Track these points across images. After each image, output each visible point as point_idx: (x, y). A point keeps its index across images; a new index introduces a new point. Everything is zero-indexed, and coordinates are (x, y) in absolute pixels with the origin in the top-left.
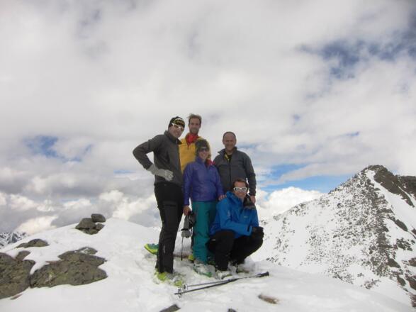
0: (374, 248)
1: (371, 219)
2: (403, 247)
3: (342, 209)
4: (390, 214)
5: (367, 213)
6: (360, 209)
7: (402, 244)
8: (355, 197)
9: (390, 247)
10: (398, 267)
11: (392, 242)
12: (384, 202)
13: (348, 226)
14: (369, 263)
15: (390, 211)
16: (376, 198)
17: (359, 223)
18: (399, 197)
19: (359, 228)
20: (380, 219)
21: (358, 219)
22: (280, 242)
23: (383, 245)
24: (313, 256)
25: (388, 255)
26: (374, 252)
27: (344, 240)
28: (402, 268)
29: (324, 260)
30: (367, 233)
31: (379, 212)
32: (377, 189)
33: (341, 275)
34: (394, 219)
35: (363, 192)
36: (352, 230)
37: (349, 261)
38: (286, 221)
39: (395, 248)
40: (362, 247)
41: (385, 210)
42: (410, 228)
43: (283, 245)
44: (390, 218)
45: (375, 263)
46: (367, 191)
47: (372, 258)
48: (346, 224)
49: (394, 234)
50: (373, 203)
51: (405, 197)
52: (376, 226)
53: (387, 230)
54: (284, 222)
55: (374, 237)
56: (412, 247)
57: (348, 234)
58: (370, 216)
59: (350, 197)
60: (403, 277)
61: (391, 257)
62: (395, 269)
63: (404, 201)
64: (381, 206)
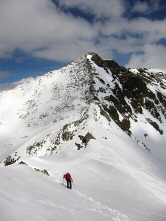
0: (87, 92)
1: (87, 78)
2: (102, 91)
3: (73, 74)
4: (97, 76)
5: (85, 75)
6: (82, 73)
7: (101, 90)
8: (80, 67)
9: (95, 91)
10: (99, 100)
11: (97, 88)
12: (95, 70)
13: (75, 82)
14: (84, 99)
15: (97, 74)
16: (91, 68)
17: (81, 80)
18: (103, 69)
19: (80, 83)
20: (92, 78)
21: (80, 78)
22: (36, 92)
23: (92, 90)
24: (54, 98)
25: (94, 95)
26: (87, 93)
27: (72, 89)
28: (101, 101)
29: (60, 99)
30: (84, 85)
31: (91, 74)
32: (92, 64)
33: (68, 106)
34: (99, 78)
35: (84, 65)
36: (77, 84)
37: (73, 99)
38: (41, 81)
39: (98, 91)
40: (81, 92)
41: (95, 74)
42: (106, 83)
43: (38, 93)
44: (97, 77)
45: (87, 99)
46: (87, 65)
47: (86, 97)
48: (74, 81)
49: (98, 85)
50: (89, 70)
51: (105, 69)
52: (89, 81)
53: (95, 83)
54: (40, 81)
55: (88, 86)
56: (106, 91)
57: (75, 86)
58: (87, 77)
59: (78, 68)
60: (100, 105)
61: (95, 95)
62: (97, 101)
63: (105, 71)
64: (93, 72)
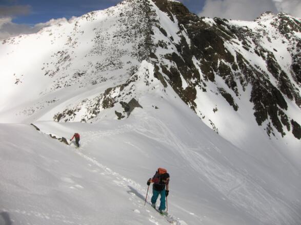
0: (142, 45)
1: (143, 25)
2: (162, 46)
3: (123, 17)
4: (157, 23)
5: (141, 21)
6: (136, 18)
7: (162, 44)
8: (134, 9)
9: (153, 45)
10: (157, 58)
11: (156, 42)
12: (155, 15)
13: (126, 29)
14: (136, 54)
15: (158, 21)
16: (150, 11)
17: (134, 28)
18: (166, 14)
19: (133, 31)
20: (150, 25)
21: (134, 25)
22: (70, 39)
23: (148, 44)
24: (95, 50)
25: (151, 50)
26: (142, 47)
27: (121, 39)
28: (159, 60)
29: (105, 52)
30: (138, 35)
31: (149, 21)
32: (151, 5)
33: (114, 62)
34: (159, 27)
35: (141, 6)
36: (128, 32)
37: (122, 53)
38: (78, 24)
39: (157, 46)
40: (134, 44)
41: (154, 20)
42: (169, 35)
43: (72, 42)
44: (157, 26)
45: (140, 55)
46: (144, 6)
47: (139, 53)
48: (124, 28)
49: (157, 37)
50: (147, 15)
51: (169, 15)
52: (146, 30)
53: (153, 34)
54: (76, 25)
55: (143, 38)
56: (168, 46)
57: (125, 35)
58: (143, 23)
59: (131, 9)
60: (158, 65)
61: (153, 51)
62: (154, 60)
63: (169, 18)
64: (152, 17)
